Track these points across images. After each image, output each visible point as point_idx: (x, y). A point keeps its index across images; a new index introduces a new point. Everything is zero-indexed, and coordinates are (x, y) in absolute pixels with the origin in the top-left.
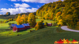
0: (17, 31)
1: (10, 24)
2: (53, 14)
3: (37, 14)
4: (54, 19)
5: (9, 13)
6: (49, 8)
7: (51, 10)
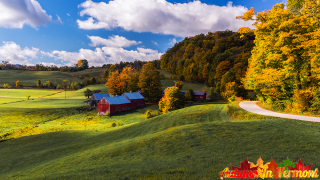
0: (108, 112)
1: (88, 93)
2: (209, 68)
3: (161, 66)
4: (209, 81)
5: (85, 62)
6: (196, 49)
7: (203, 55)
